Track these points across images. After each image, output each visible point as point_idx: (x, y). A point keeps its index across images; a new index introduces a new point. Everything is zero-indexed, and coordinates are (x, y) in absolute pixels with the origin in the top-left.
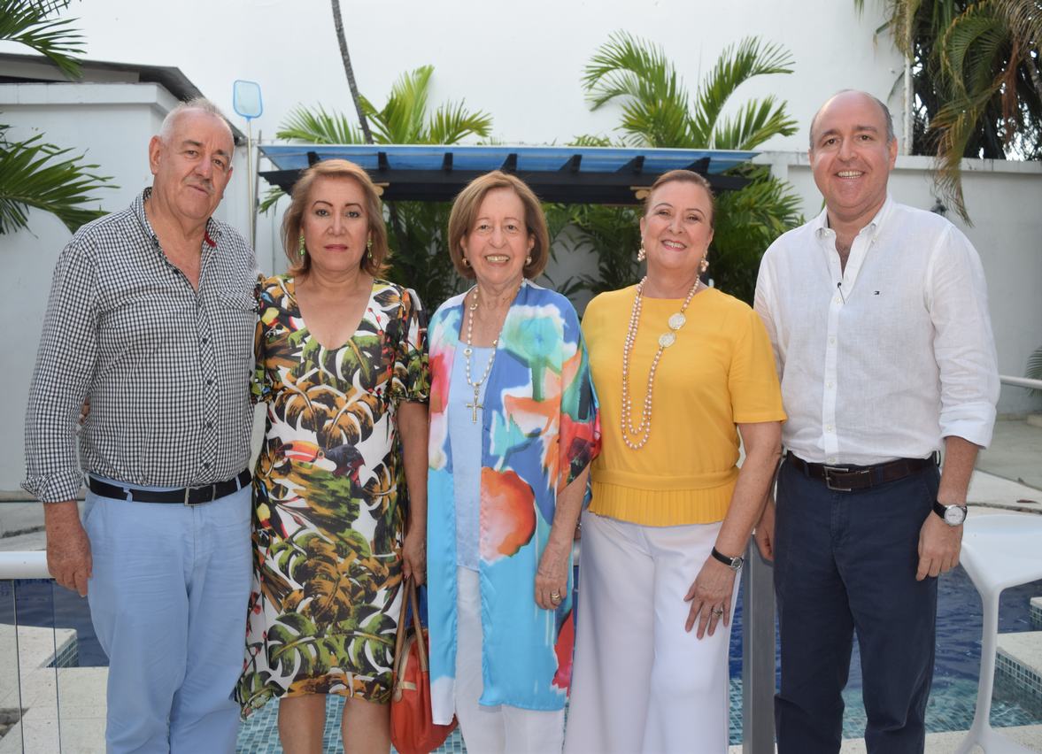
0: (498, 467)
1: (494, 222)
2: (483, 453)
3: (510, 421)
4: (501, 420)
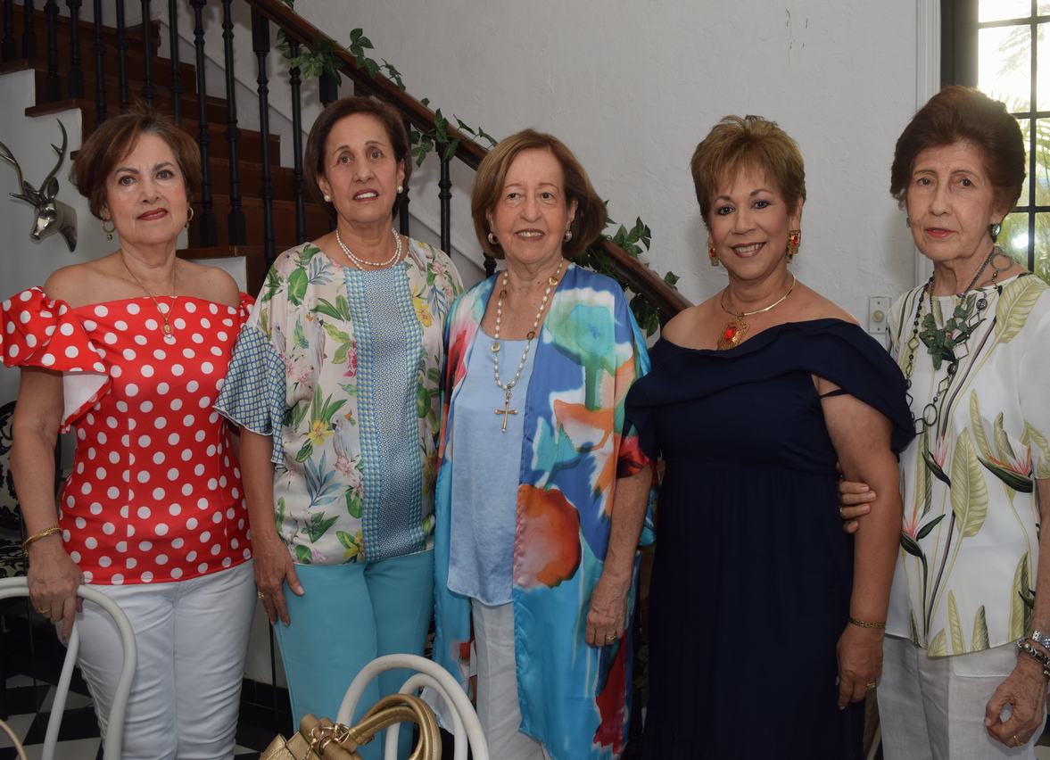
0: (541, 483)
1: (526, 189)
2: (522, 468)
3: (560, 432)
4: (548, 429)
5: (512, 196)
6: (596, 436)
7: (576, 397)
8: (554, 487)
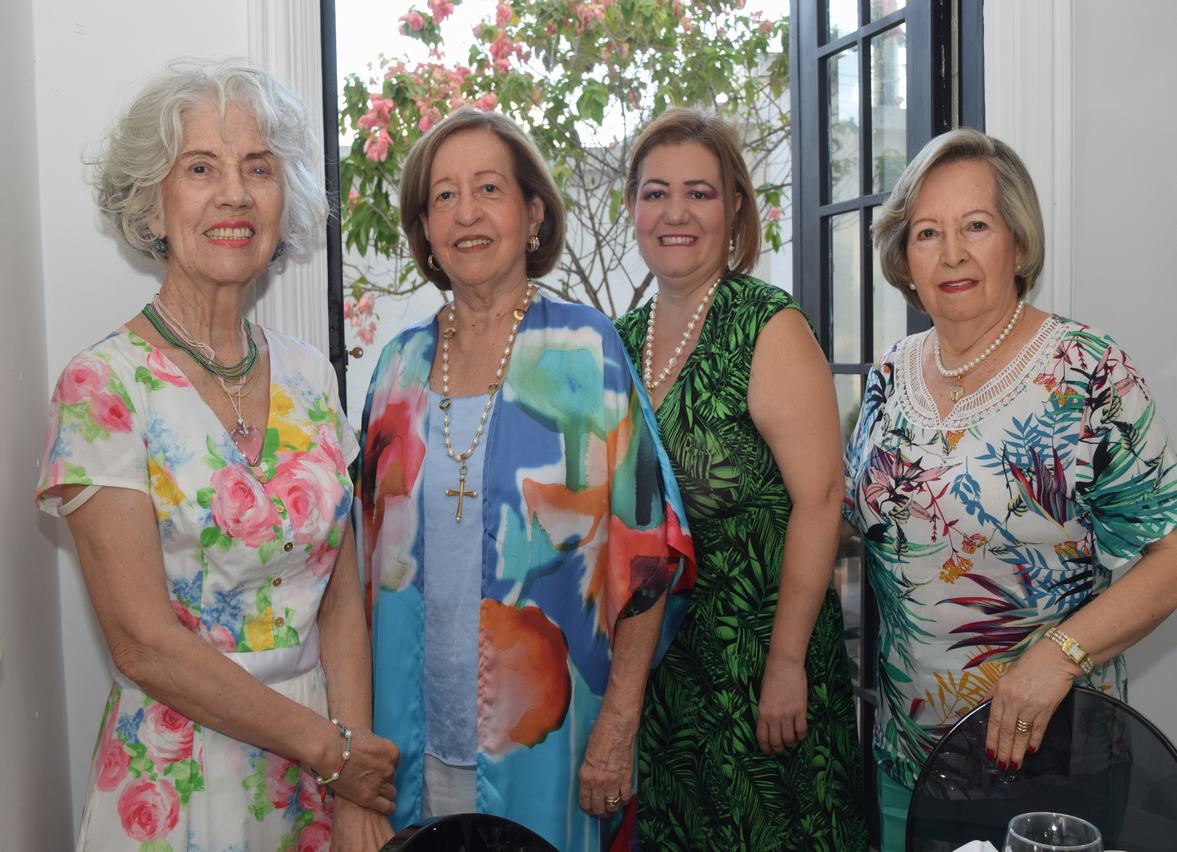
0: (510, 599)
1: (458, 184)
2: (484, 576)
3: (534, 528)
4: (516, 521)
5: (446, 195)
6: (582, 524)
7: (552, 474)
8: (530, 603)
